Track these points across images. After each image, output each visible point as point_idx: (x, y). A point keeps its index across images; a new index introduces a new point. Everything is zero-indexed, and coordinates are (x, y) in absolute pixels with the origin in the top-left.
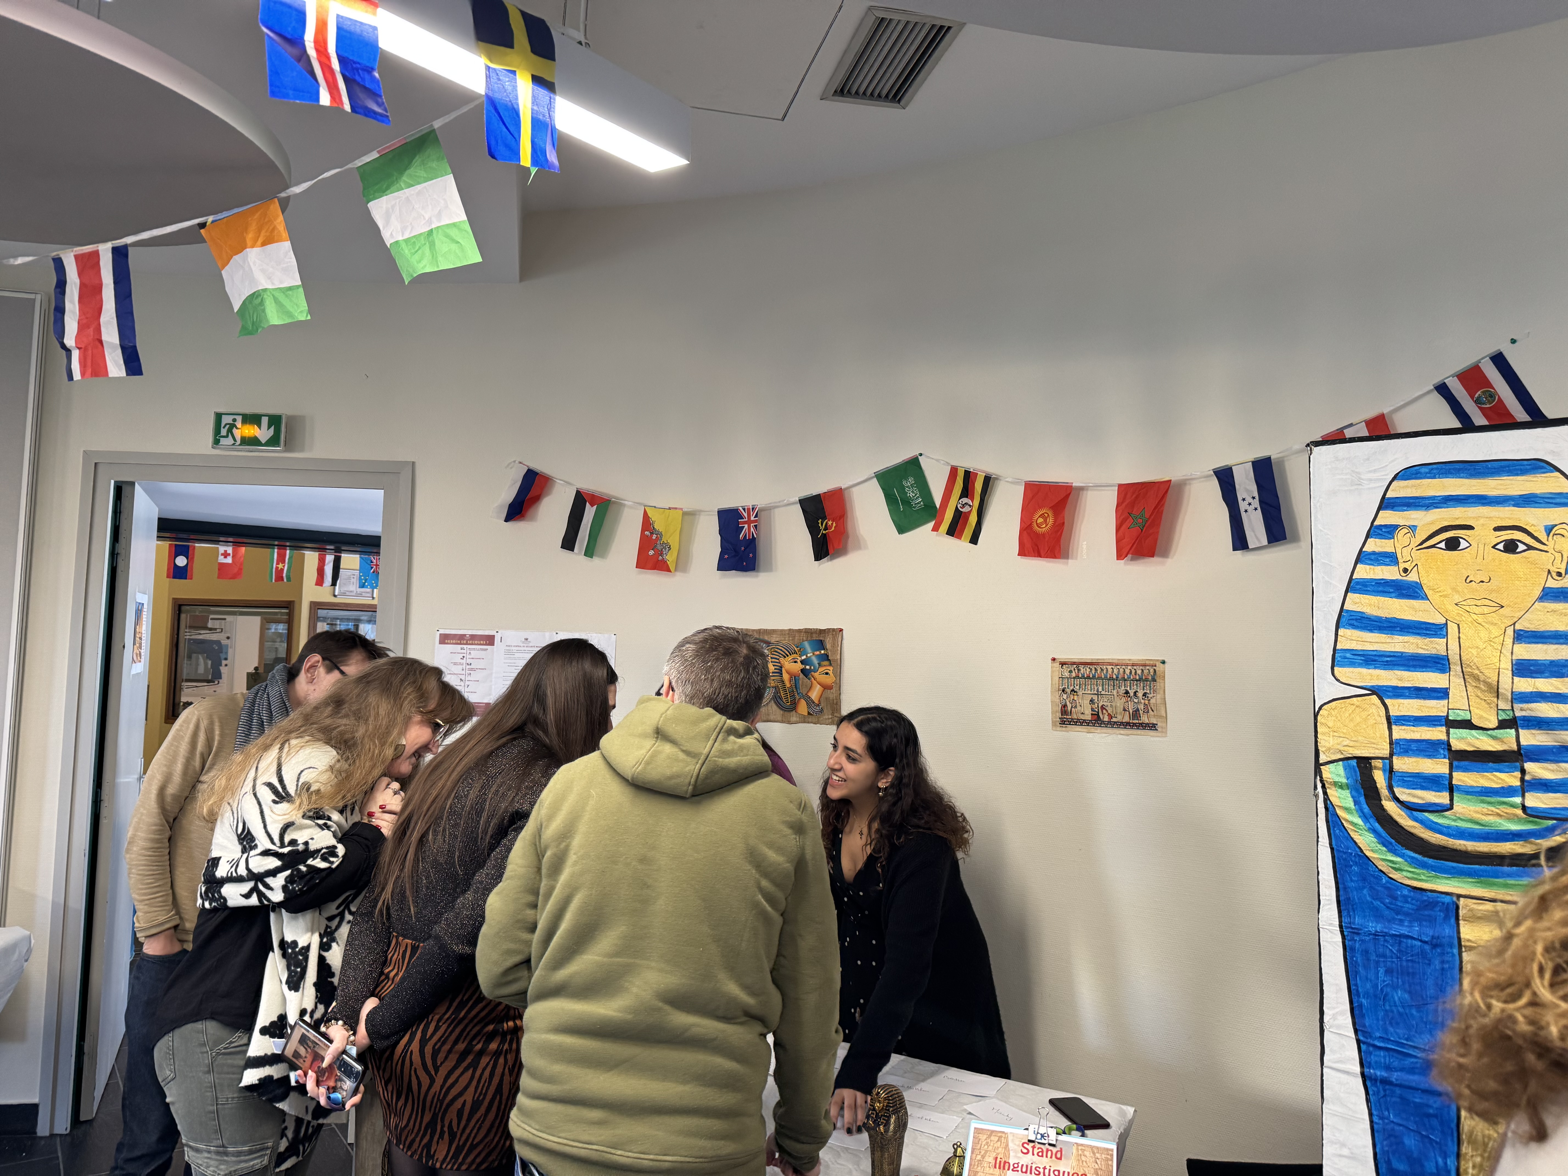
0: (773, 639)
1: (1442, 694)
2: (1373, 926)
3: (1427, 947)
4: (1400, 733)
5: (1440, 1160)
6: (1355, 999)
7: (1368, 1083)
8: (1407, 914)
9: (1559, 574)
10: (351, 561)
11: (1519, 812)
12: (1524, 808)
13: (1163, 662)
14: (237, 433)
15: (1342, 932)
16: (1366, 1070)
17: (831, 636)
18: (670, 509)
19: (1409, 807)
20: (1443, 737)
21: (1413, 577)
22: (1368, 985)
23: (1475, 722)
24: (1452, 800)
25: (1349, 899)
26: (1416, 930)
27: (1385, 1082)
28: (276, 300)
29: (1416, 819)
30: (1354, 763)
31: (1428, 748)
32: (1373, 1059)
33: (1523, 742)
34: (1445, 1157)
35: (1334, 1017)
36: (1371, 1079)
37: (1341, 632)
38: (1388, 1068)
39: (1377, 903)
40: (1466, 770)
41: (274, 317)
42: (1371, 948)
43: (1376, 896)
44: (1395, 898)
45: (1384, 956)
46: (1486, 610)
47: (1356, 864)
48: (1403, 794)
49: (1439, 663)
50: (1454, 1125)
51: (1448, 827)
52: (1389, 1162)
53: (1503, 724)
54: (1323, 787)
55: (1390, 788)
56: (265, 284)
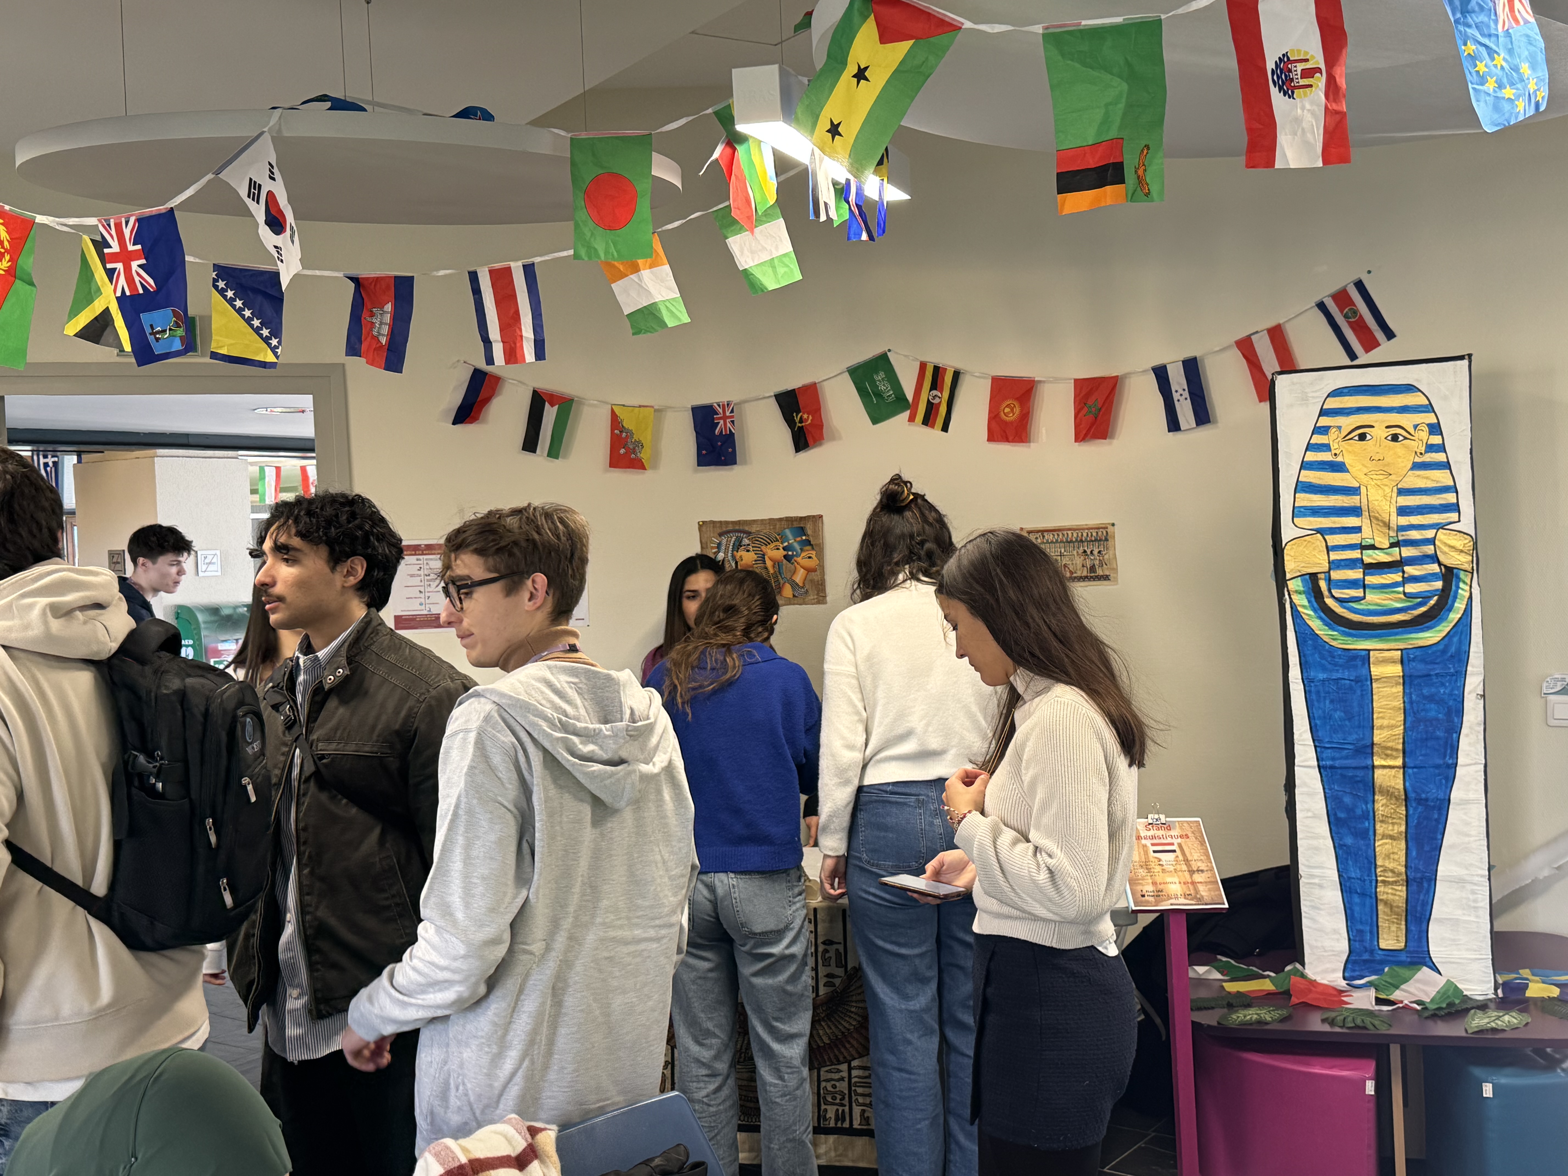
0: (754, 529)
1: (1358, 530)
2: (1322, 676)
3: (1353, 683)
4: (1334, 556)
5: (1364, 807)
6: (1312, 722)
7: (1322, 770)
8: (1341, 666)
9: (1421, 454)
11: (1402, 596)
12: (1405, 594)
13: (1113, 525)
15: (1303, 682)
16: (1321, 763)
17: (811, 522)
18: (640, 406)
19: (1340, 601)
20: (1359, 556)
21: (1339, 459)
22: (1320, 712)
23: (1377, 545)
24: (1365, 593)
25: (1306, 662)
26: (1346, 674)
27: (1332, 767)
28: (668, 308)
29: (1345, 608)
30: (1307, 577)
31: (1351, 564)
32: (1324, 755)
33: (1403, 555)
34: (1366, 803)
35: (1301, 735)
36: (1323, 767)
37: (1297, 495)
38: (1333, 759)
39: (1323, 662)
40: (1372, 574)
41: (669, 321)
42: (1321, 688)
43: (1323, 657)
44: (1334, 657)
45: (1329, 693)
46: (1381, 477)
47: (1310, 639)
48: (1337, 593)
49: (1356, 511)
50: (1371, 784)
51: (1363, 610)
52: (1335, 814)
53: (1392, 545)
54: (1289, 595)
55: (1330, 591)
56: (658, 298)
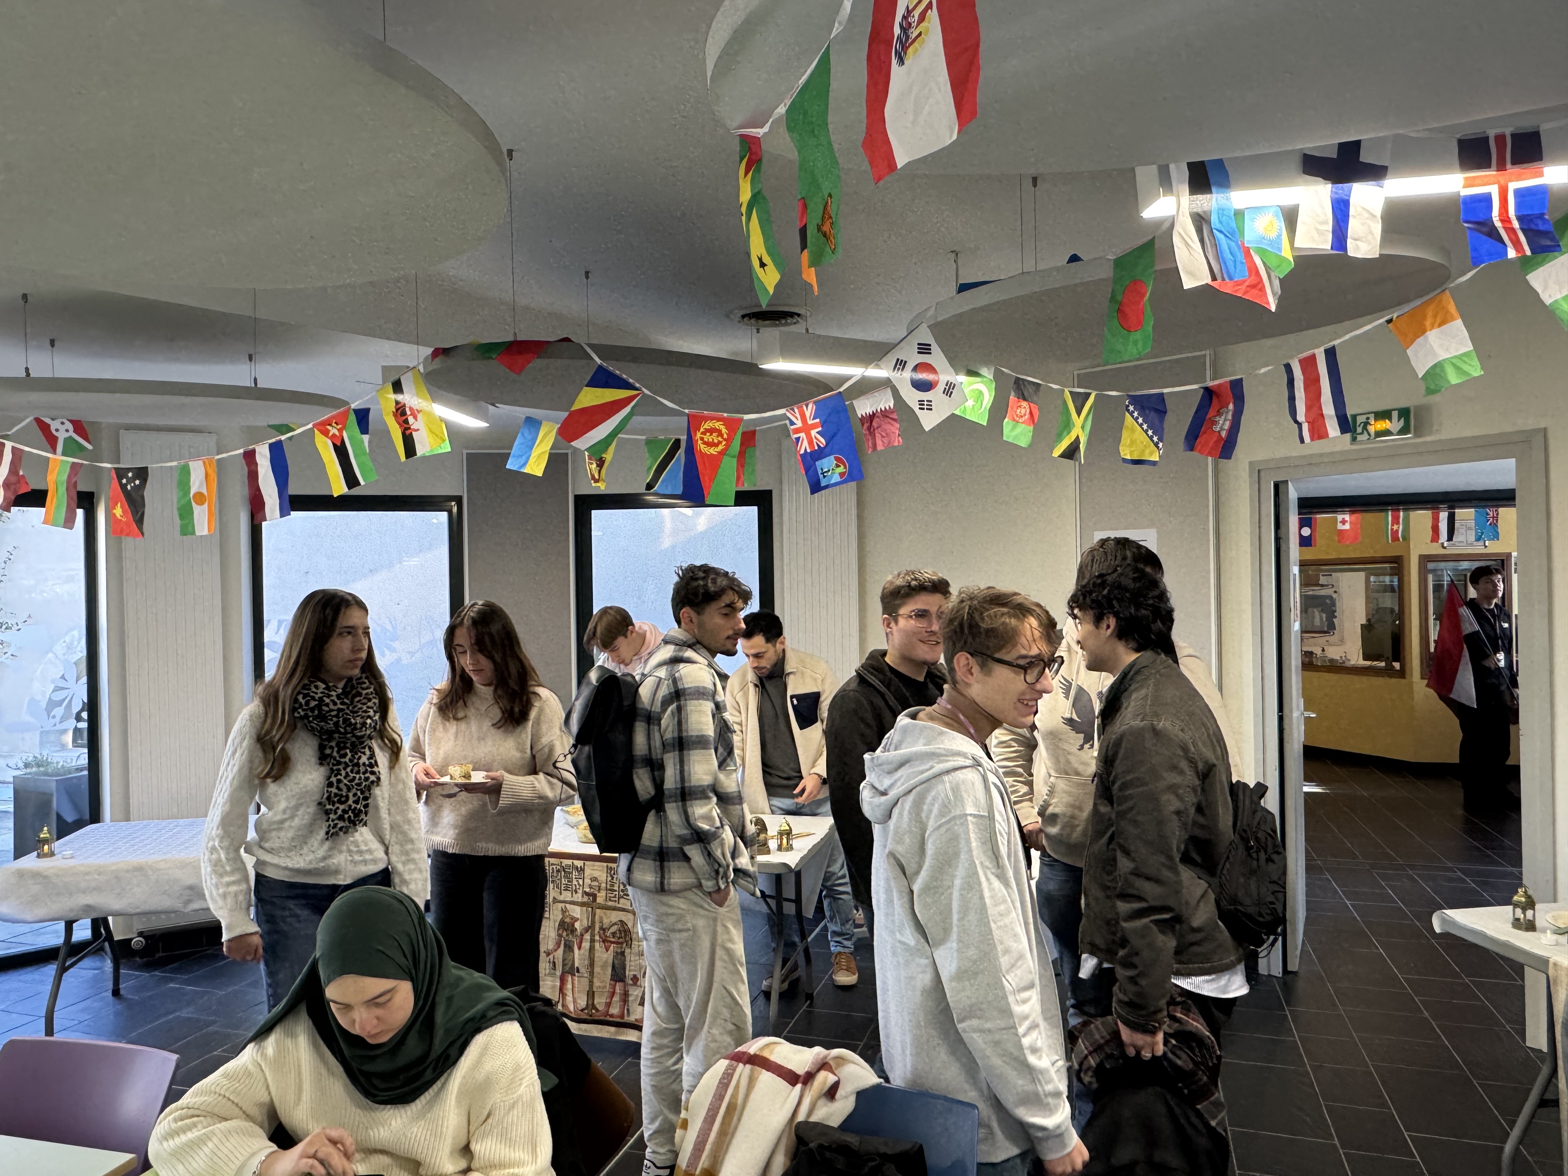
10: (1466, 515)
14: (1372, 429)
28: (1454, 365)
41: (1454, 378)
56: (1443, 355)
